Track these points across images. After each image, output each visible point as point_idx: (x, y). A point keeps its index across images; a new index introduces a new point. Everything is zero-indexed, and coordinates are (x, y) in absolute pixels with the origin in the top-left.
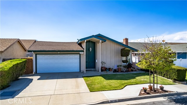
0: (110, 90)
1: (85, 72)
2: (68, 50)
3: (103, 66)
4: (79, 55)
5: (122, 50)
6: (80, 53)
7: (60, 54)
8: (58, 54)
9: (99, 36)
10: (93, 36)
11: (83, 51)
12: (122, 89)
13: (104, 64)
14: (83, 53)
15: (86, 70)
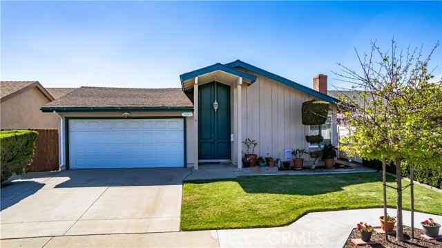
0: (248, 227)
1: (196, 167)
2: (151, 105)
3: (250, 152)
4: (181, 121)
5: (305, 106)
6: (184, 114)
7: (129, 118)
8: (123, 118)
9: (238, 67)
10: (218, 66)
11: (191, 110)
12: (288, 224)
13: (252, 146)
14: (190, 114)
15: (199, 164)
